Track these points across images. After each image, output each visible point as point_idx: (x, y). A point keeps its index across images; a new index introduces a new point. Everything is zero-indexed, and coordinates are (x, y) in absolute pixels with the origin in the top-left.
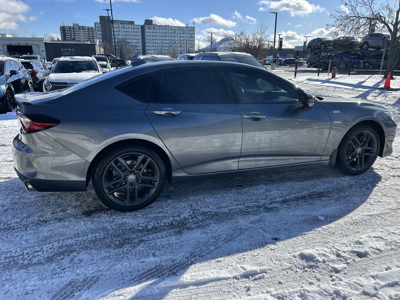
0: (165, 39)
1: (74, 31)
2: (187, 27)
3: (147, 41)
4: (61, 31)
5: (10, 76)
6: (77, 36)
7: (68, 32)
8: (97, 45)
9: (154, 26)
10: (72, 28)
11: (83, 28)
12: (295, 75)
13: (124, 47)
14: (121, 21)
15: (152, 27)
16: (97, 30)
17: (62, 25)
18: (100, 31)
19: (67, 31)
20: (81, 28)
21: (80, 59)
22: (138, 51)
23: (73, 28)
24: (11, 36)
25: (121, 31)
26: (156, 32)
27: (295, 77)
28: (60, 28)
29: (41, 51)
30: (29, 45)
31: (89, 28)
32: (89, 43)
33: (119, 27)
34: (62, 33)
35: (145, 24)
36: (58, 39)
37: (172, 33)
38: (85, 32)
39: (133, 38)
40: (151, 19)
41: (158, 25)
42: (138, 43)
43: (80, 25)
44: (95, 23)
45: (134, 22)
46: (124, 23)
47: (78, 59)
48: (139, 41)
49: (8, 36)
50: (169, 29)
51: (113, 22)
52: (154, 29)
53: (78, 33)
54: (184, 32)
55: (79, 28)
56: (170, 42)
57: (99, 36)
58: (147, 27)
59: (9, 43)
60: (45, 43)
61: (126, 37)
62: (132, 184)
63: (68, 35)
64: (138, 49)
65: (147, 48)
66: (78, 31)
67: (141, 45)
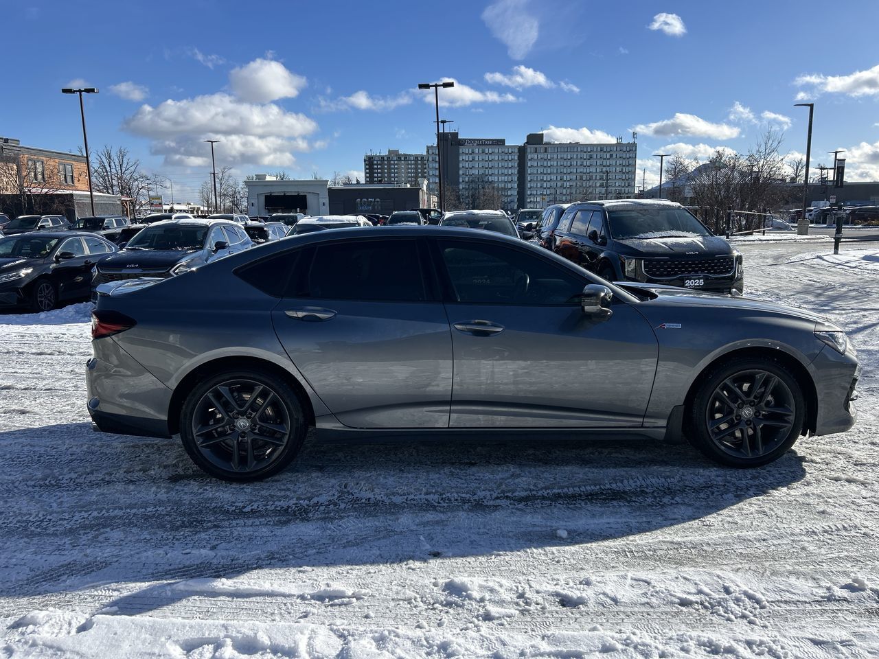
0: (569, 172)
1: (389, 165)
2: (618, 144)
3: (529, 179)
4: (366, 165)
5: (214, 251)
6: (394, 173)
7: (379, 166)
8: (423, 190)
9: (545, 146)
10: (385, 158)
11: (406, 157)
12: (836, 248)
13: (481, 192)
14: (479, 140)
15: (541, 148)
16: (430, 160)
17: (369, 154)
18: (436, 162)
19: (377, 165)
20: (403, 158)
21: (333, 221)
22: (510, 198)
23: (388, 158)
24: (274, 179)
25: (477, 159)
26: (549, 158)
27: (836, 253)
28: (365, 160)
29: (321, 204)
30: (302, 194)
31: (416, 158)
32: (409, 186)
33: (473, 153)
34: (367, 169)
35: (527, 143)
36: (357, 181)
37: (585, 159)
38: (409, 164)
39: (500, 172)
40: (541, 133)
41: (556, 143)
42: (510, 182)
43: (401, 152)
44: (428, 147)
45: (504, 140)
46: (485, 145)
47: (330, 220)
48: (512, 178)
49: (268, 178)
50: (579, 150)
51: (462, 143)
52: (546, 152)
53: (397, 169)
54: (611, 156)
55: (399, 159)
56: (578, 177)
57: (434, 172)
58: (530, 148)
59: (268, 191)
60: (330, 190)
61: (487, 172)
62: (243, 434)
63: (377, 173)
64: (509, 193)
65: (529, 193)
66: (397, 164)
67: (516, 186)
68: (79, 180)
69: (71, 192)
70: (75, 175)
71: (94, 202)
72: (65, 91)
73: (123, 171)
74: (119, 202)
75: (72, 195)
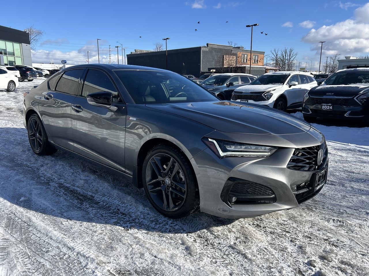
68: (260, 62)
69: (245, 66)
70: (259, 60)
71: (251, 69)
72: (247, 26)
73: (290, 58)
74: (264, 70)
75: (245, 67)
